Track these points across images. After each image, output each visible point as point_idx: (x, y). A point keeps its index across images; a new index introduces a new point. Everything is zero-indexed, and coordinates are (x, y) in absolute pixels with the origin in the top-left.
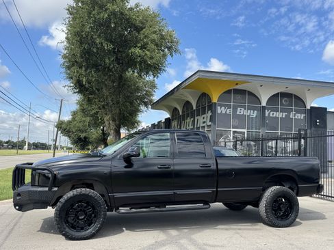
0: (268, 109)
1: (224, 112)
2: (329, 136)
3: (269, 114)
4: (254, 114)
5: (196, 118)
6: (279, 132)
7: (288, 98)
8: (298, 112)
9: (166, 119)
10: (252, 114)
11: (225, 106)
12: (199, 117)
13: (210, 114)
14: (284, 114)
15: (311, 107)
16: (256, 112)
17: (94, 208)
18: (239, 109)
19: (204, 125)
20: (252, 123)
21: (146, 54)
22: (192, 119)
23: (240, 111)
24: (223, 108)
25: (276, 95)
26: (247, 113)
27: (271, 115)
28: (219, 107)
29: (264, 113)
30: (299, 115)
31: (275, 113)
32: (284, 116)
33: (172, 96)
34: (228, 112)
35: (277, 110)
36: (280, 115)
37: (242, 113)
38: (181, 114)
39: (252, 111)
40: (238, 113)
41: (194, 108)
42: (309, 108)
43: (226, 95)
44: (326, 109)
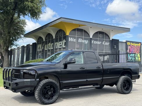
0: (93, 39)
1: (72, 41)
2: (120, 54)
3: (93, 42)
4: (86, 42)
5: (55, 44)
6: (98, 51)
7: (102, 34)
8: (106, 41)
9: (33, 44)
10: (85, 42)
11: (73, 37)
12: (57, 43)
13: (64, 41)
14: (100, 42)
15: (112, 39)
16: (87, 41)
17: (54, 88)
18: (79, 39)
19: (61, 47)
20: (86, 47)
21: (34, 6)
22: (53, 44)
23: (80, 40)
24: (72, 38)
25: (97, 33)
26: (84, 41)
27: (94, 43)
28: (69, 38)
29: (91, 42)
30: (107, 43)
31: (96, 42)
32: (100, 44)
33: (41, 31)
34: (74, 41)
35: (97, 40)
36: (99, 43)
37: (81, 42)
38: (44, 40)
39: (85, 40)
40: (79, 41)
41: (54, 38)
42: (111, 39)
43: (73, 31)
44: (118, 40)
